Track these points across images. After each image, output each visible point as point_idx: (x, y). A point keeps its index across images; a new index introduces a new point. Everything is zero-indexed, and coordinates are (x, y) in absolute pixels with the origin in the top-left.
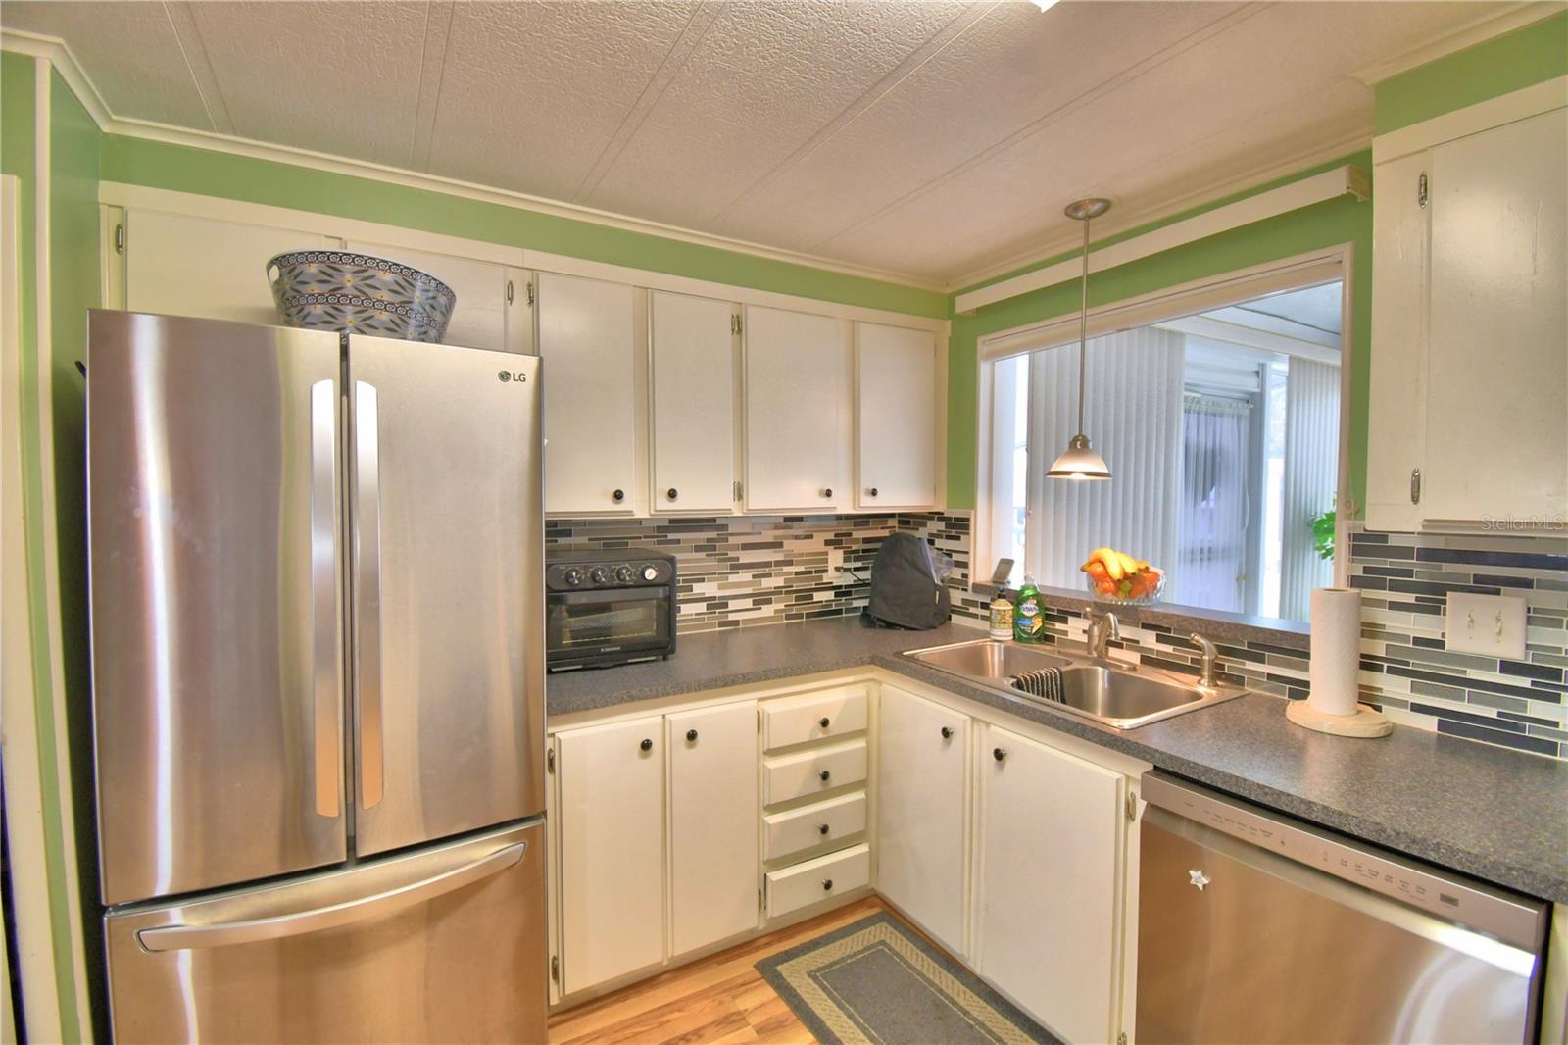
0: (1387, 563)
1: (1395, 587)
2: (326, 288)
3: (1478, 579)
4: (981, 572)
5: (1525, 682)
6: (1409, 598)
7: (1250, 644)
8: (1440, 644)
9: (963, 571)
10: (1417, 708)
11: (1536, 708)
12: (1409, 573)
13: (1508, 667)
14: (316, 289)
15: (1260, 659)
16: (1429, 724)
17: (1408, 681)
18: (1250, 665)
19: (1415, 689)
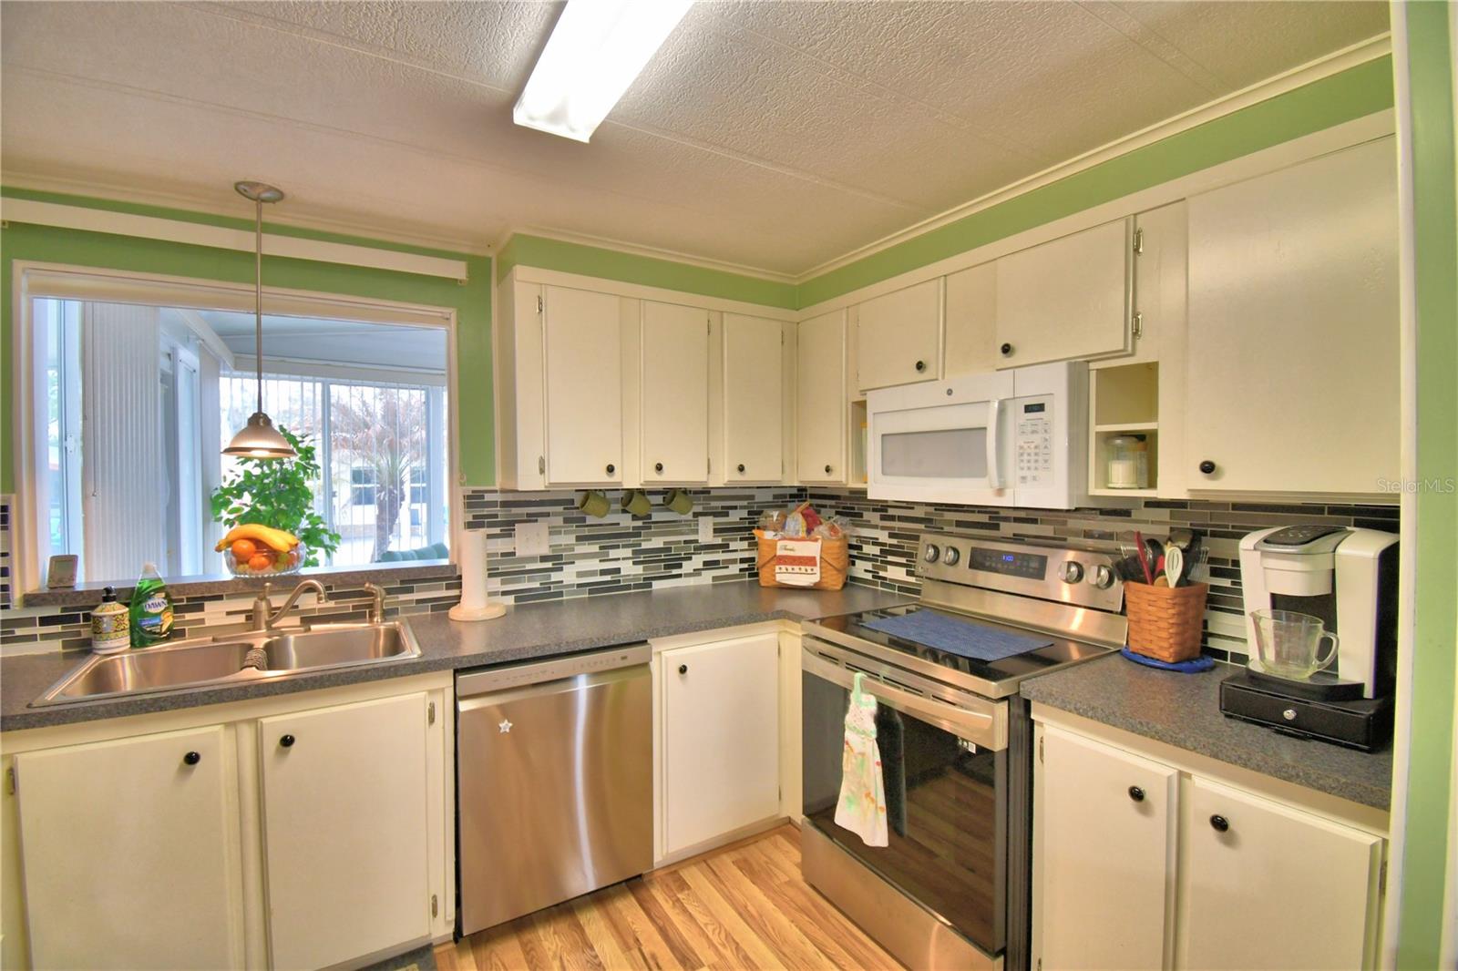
0: (486, 511)
1: (491, 525)
3: (528, 515)
4: (31, 578)
5: (549, 565)
6: (497, 530)
7: (402, 582)
8: (514, 554)
10: (505, 593)
11: (555, 577)
12: (496, 516)
13: (544, 559)
15: (410, 591)
16: (510, 600)
17: (499, 579)
18: (405, 598)
19: (503, 583)
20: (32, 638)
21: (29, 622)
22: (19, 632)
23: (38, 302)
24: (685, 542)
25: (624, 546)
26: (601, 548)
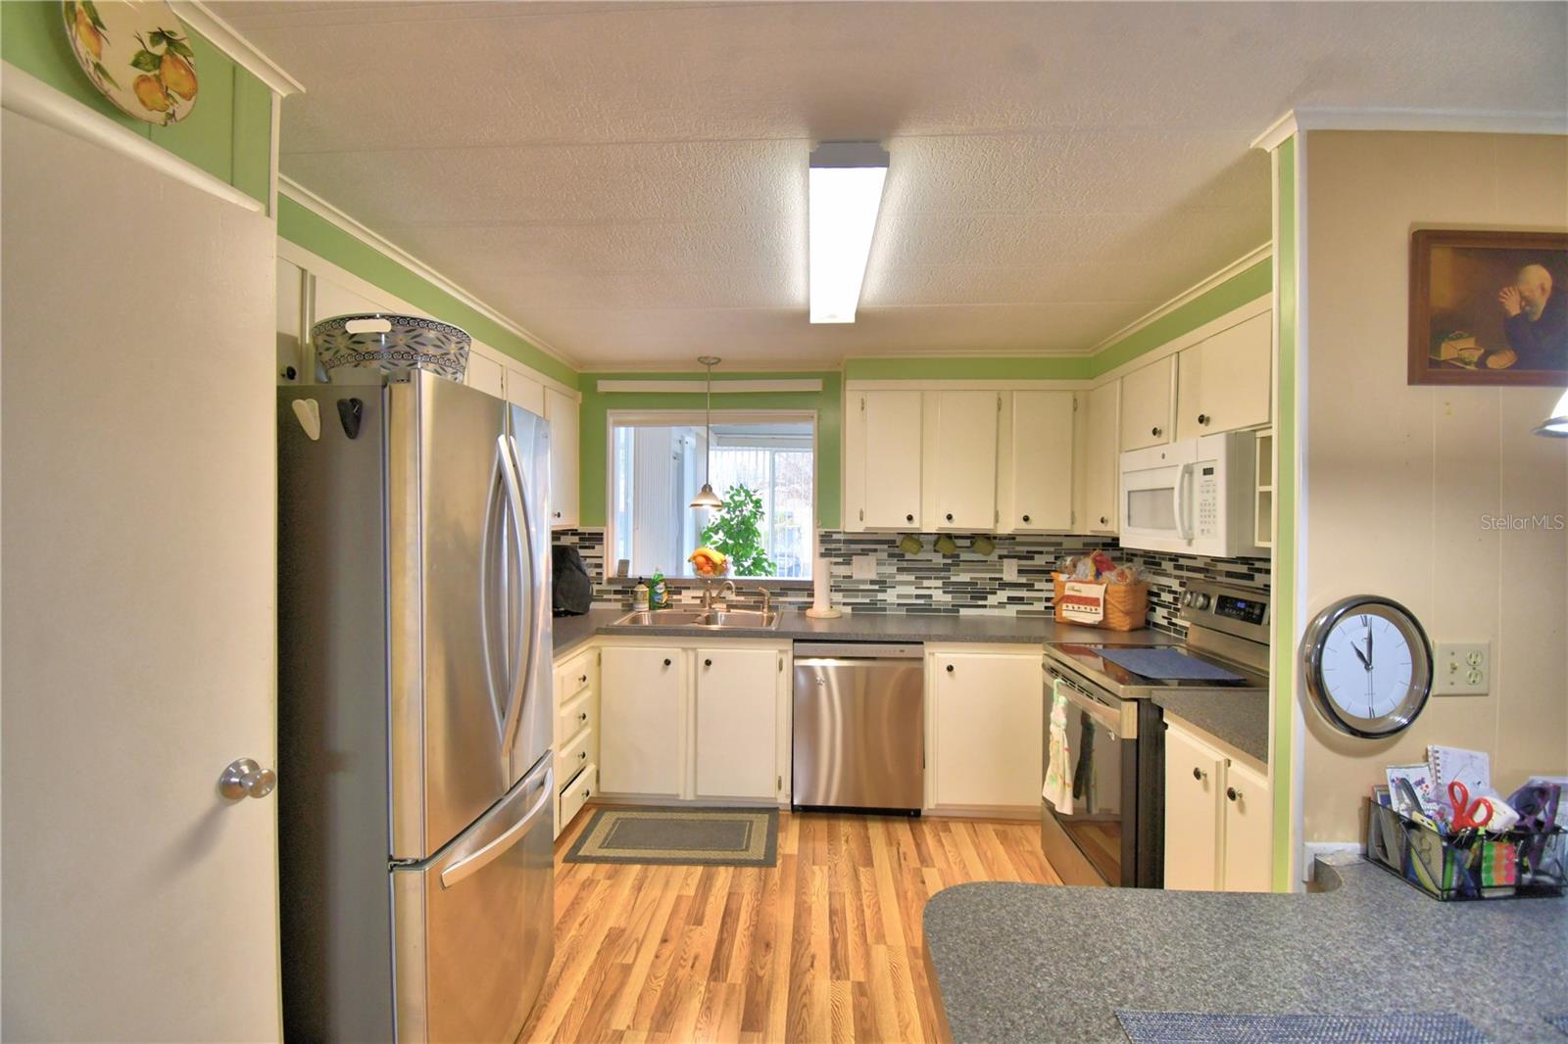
0: (833, 546)
1: (836, 556)
2: (439, 352)
3: (862, 550)
4: (611, 570)
5: (876, 587)
6: (840, 560)
7: (781, 589)
8: (851, 577)
9: (599, 570)
10: (844, 604)
11: (880, 596)
12: (840, 550)
13: (872, 582)
14: (431, 351)
15: (786, 595)
16: (848, 610)
17: (841, 594)
18: (781, 599)
19: (844, 596)
20: (610, 600)
21: (608, 592)
22: (605, 597)
23: (616, 429)
24: (990, 579)
25: (936, 578)
26: (916, 578)
